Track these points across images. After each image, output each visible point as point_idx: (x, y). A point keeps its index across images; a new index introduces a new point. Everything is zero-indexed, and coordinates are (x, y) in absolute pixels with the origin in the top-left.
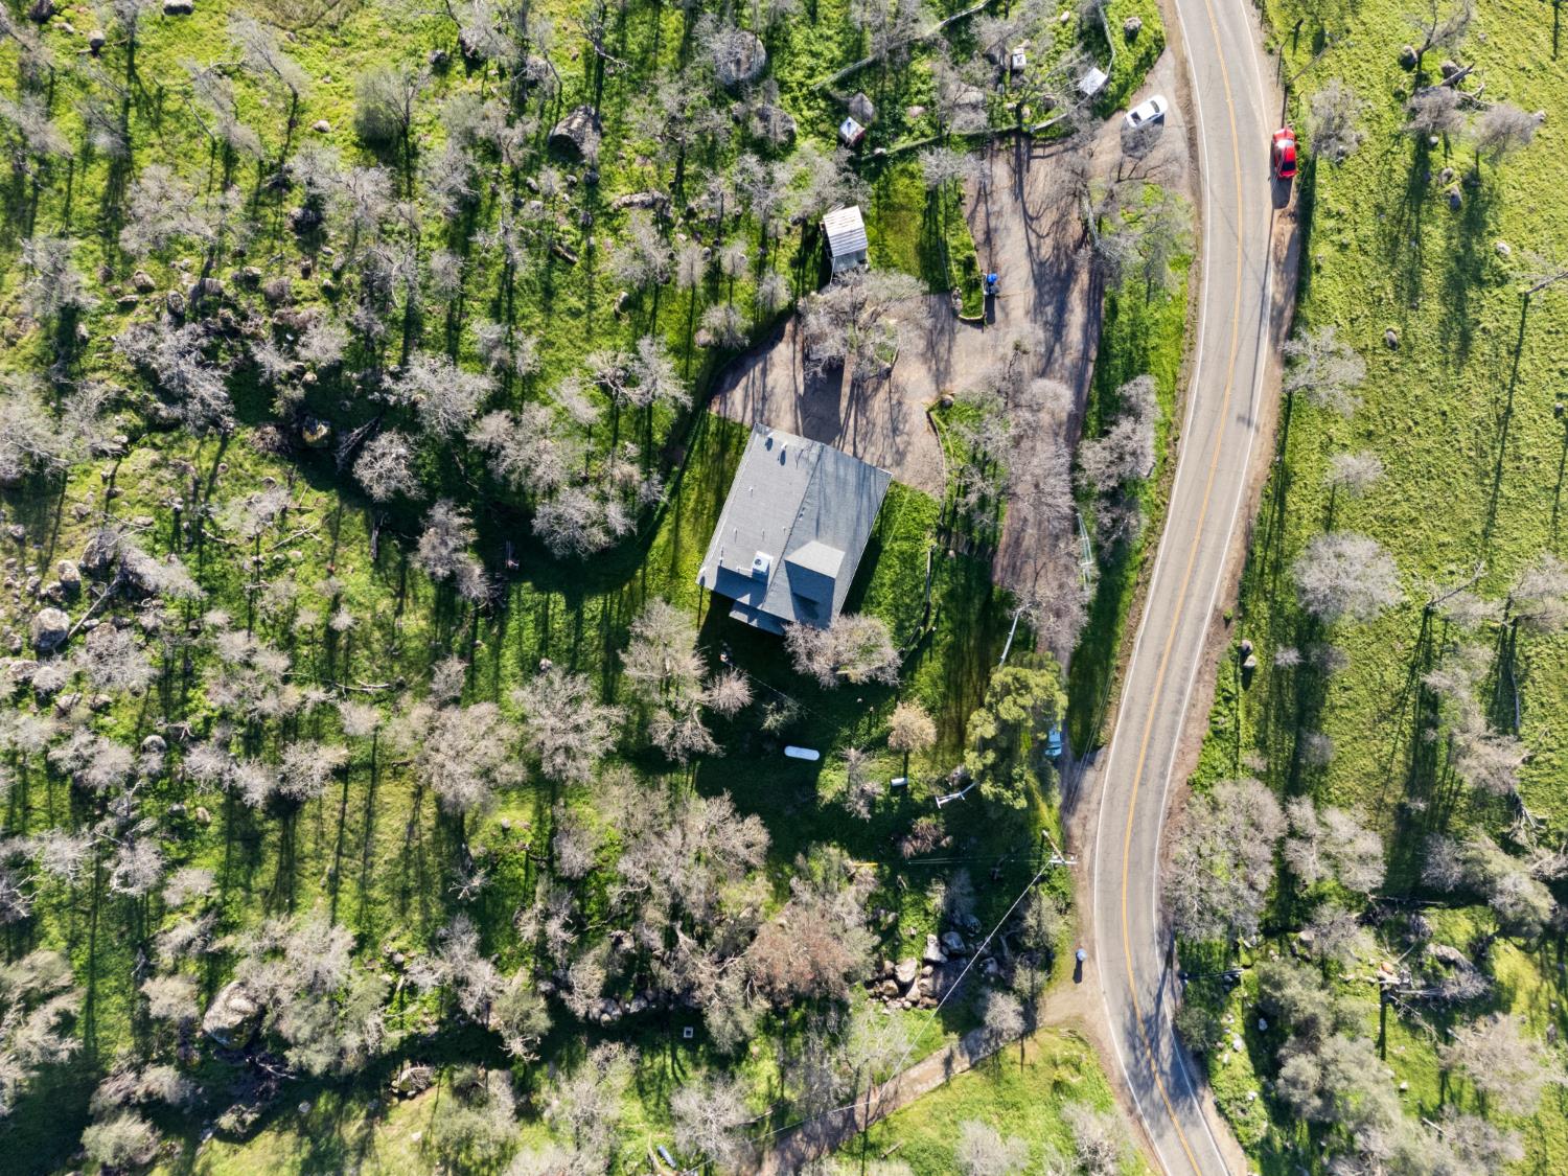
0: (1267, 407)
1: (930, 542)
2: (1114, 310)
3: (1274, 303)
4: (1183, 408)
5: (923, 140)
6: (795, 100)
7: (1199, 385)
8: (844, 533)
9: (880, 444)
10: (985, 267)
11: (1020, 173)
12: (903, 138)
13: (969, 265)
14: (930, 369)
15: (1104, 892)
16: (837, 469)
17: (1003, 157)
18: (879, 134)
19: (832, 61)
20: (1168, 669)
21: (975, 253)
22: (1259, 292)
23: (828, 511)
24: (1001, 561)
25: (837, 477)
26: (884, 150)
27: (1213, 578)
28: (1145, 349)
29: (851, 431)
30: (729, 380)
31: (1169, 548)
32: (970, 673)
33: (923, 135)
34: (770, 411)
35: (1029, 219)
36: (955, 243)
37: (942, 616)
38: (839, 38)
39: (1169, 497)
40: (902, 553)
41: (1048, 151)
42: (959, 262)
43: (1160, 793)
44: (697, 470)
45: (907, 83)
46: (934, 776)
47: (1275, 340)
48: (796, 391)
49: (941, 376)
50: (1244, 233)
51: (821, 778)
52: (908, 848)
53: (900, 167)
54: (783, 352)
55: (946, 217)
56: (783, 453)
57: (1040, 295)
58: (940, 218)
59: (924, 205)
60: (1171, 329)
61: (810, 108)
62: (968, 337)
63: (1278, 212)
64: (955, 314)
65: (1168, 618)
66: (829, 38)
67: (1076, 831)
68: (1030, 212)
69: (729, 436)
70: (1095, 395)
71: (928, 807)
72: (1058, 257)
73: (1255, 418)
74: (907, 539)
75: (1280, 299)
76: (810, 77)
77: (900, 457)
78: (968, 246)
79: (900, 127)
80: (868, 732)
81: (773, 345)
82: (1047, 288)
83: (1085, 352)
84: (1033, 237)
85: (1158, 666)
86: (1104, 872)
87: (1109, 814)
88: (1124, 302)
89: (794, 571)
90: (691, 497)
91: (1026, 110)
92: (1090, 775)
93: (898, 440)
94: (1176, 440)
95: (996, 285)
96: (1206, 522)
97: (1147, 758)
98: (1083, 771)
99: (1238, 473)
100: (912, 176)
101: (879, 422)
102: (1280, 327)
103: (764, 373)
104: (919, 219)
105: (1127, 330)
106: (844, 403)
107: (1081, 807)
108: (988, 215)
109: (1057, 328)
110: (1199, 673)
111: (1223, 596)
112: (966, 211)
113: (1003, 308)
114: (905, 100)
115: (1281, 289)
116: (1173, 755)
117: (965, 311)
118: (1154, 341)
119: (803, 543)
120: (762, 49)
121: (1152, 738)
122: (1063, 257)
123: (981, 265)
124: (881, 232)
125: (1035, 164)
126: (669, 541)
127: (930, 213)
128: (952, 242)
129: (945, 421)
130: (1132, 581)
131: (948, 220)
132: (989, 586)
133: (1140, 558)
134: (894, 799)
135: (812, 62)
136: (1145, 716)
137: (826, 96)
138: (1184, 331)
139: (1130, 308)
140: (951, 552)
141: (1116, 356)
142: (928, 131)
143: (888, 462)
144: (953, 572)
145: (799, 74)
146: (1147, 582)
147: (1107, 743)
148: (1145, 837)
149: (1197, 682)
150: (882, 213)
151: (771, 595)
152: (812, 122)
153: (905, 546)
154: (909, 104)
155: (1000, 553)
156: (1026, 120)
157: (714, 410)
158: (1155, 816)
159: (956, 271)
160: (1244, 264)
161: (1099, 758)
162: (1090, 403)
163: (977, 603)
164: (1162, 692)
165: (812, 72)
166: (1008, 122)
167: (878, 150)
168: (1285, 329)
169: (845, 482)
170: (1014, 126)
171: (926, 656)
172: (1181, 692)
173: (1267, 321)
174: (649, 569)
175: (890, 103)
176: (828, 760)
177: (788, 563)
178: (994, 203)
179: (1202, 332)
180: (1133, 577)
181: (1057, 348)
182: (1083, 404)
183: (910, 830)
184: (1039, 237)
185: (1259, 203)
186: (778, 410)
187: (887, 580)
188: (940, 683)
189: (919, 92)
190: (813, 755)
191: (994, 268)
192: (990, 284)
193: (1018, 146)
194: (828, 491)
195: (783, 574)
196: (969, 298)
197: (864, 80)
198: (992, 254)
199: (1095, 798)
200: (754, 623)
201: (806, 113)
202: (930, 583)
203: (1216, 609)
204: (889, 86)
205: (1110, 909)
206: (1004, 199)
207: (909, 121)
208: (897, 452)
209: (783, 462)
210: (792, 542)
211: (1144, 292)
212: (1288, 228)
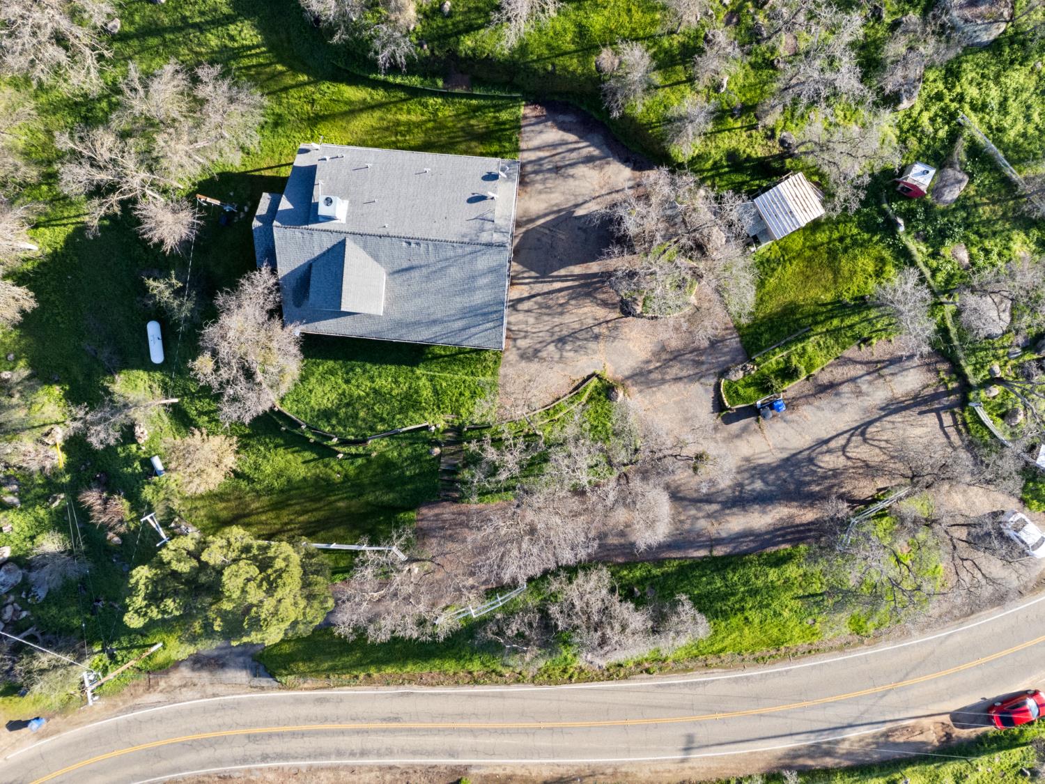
0: (714, 765)
1: (439, 422)
2: (779, 561)
3: (837, 742)
4: (686, 670)
5: (928, 274)
6: (939, 97)
7: (718, 681)
8: (411, 309)
9: (541, 327)
10: (790, 394)
11: (916, 404)
12: (923, 248)
13: (788, 373)
14: (648, 362)
15: (117, 730)
16: (483, 274)
17: (930, 378)
18: (920, 216)
19: (1001, 130)
20: (385, 731)
21: (803, 376)
22: (846, 722)
23: (428, 278)
24: (447, 511)
25: (473, 278)
26: (902, 229)
27: (501, 755)
28: (742, 609)
29: (546, 287)
30: (568, 119)
31: (521, 696)
32: (305, 512)
33: (934, 272)
34: (544, 181)
35: (861, 430)
36: (810, 349)
37: (360, 461)
38: (1031, 130)
39: (579, 681)
40: (417, 392)
41: (952, 431)
42: (788, 360)
43: (244, 760)
44: (447, 112)
45: (994, 233)
46: (176, 504)
47: (795, 754)
48: (577, 206)
49: (642, 377)
50: (911, 687)
51: (135, 373)
52: (92, 498)
53: (887, 254)
54: (621, 174)
55: (838, 329)
56: (483, 198)
57: (773, 469)
58: (836, 322)
59: (847, 298)
60: (775, 632)
61: (932, 120)
62: (699, 397)
63: (946, 719)
64: (724, 373)
65: (442, 716)
66: (1028, 118)
67: (176, 678)
68: (871, 429)
69: (499, 140)
70: (670, 568)
71: (140, 506)
72: (825, 478)
73: (695, 755)
74: (436, 392)
75: (844, 748)
76: (974, 108)
77: (531, 355)
78: (810, 366)
79: (937, 240)
80: (200, 413)
81: (625, 161)
82: (784, 475)
83: (719, 541)
84: (841, 441)
85: (384, 720)
86: (140, 722)
87: (205, 710)
88: (792, 571)
89: (336, 254)
90: (411, 114)
91: (996, 390)
92: (242, 676)
93: (551, 348)
94: (647, 671)
95: (771, 413)
96: (562, 731)
97: (280, 735)
98: (244, 667)
99: (628, 751)
100: (879, 273)
101: (567, 319)
102: (811, 756)
103: (589, 160)
104: (828, 297)
105: (760, 583)
106: (577, 270)
107: (204, 677)
108: (853, 380)
109: (739, 501)
110: (391, 768)
111: (484, 772)
112: (852, 352)
113: (745, 429)
114: (973, 237)
115: (856, 747)
116: (292, 763)
117: (731, 384)
118: (756, 617)
119: (376, 258)
120: (996, 32)
121: (303, 734)
122: (827, 483)
123: (791, 389)
124: (799, 255)
125: (931, 419)
126: (349, 103)
127: (839, 308)
128: (810, 345)
129: (591, 398)
130: (470, 667)
131: (835, 333)
132: (414, 505)
133: (500, 669)
134: (137, 464)
135: (994, 104)
136: (326, 720)
137: (953, 136)
138: (777, 649)
139: (787, 580)
140: (437, 450)
141: (724, 578)
142: (941, 277)
143: (522, 343)
144: (416, 459)
145: (973, 92)
146: (476, 682)
147: (284, 687)
148: (192, 757)
149: (381, 768)
150: (823, 249)
151: (295, 234)
152: (915, 127)
153: (427, 393)
154: (968, 243)
155: (454, 508)
156: (983, 394)
157: (524, 110)
158: (219, 762)
159: (775, 360)
160: (875, 694)
161: (264, 682)
162: (660, 563)
163: (388, 497)
164: (358, 732)
165: (980, 108)
166: (976, 371)
167: (900, 221)
168: (810, 762)
169: (472, 290)
170: (973, 381)
171: (308, 455)
172: (364, 753)
173: (812, 740)
174: (311, 89)
175: (965, 219)
176: (158, 375)
177: (342, 245)
178: (870, 383)
179: (780, 668)
180: (476, 667)
181: (715, 507)
182: (655, 555)
183: (112, 492)
184: (843, 449)
185: (953, 695)
186: (549, 191)
187: (379, 383)
188: (283, 479)
189: (987, 252)
190: (157, 355)
191: (792, 404)
192: (772, 406)
193: (948, 393)
194: (452, 270)
195: (328, 242)
196: (748, 385)
197: (984, 178)
198: (807, 397)
199: (220, 689)
200: (256, 224)
201: (926, 117)
202: (392, 435)
203: (467, 767)
204: (985, 212)
205: (98, 740)
206: (879, 394)
207: (946, 251)
208: (537, 351)
209: (471, 201)
210: (373, 241)
211: (811, 591)
212: (932, 736)
